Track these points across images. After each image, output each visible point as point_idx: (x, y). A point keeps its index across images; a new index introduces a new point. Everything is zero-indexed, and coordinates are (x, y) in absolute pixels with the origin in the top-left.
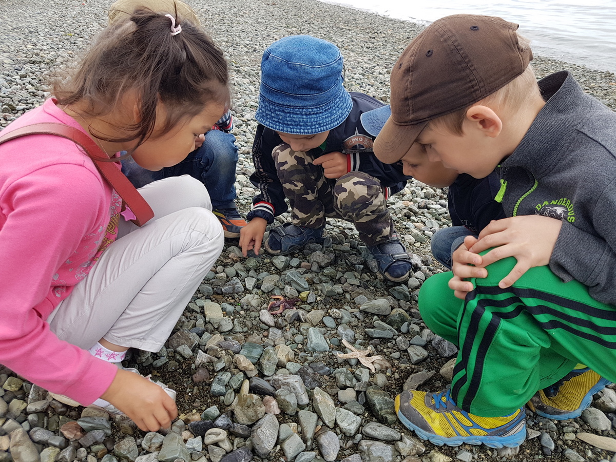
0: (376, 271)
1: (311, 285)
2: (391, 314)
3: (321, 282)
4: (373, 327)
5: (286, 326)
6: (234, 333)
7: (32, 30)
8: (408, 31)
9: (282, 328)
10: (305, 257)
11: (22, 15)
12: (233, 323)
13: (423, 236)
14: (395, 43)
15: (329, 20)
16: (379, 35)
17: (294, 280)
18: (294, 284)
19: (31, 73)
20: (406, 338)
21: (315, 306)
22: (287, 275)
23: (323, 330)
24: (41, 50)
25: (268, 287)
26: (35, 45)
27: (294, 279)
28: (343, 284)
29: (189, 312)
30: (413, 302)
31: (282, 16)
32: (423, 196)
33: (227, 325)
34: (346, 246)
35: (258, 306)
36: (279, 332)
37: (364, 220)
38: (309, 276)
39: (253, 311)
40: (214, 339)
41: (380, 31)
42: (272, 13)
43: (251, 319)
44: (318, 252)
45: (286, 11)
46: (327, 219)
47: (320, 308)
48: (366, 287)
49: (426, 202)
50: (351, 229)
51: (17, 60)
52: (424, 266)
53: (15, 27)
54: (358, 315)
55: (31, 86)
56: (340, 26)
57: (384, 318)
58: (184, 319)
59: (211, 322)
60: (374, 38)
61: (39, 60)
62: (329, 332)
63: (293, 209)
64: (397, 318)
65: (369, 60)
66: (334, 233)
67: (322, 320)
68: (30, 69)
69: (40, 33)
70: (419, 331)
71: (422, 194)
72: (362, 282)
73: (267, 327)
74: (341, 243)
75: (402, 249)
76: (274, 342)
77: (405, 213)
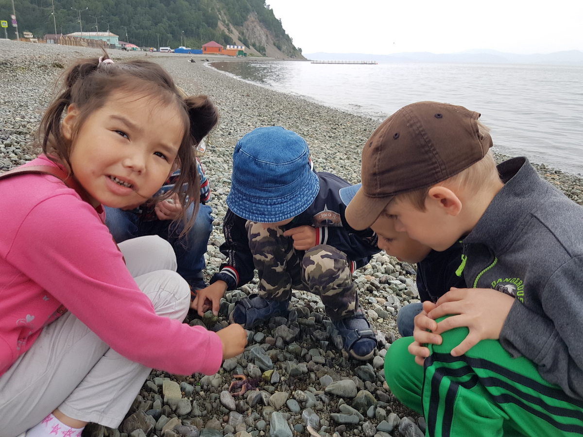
0: (341, 347)
1: (275, 363)
2: (357, 396)
3: (285, 359)
4: (339, 411)
5: (247, 410)
6: (192, 417)
7: (22, 104)
8: (365, 124)
9: (244, 412)
10: (269, 332)
11: (15, 91)
12: (192, 405)
13: (386, 312)
14: (354, 134)
15: (296, 112)
16: (340, 126)
17: (257, 357)
18: (258, 362)
19: (16, 142)
20: (373, 424)
21: (279, 387)
22: (250, 352)
23: (287, 414)
24: (28, 122)
25: (230, 365)
26: (23, 117)
27: (258, 355)
28: (308, 363)
29: (146, 391)
30: (379, 383)
31: (255, 106)
32: (383, 271)
33: (185, 407)
34: (311, 320)
35: (219, 387)
36: (240, 417)
37: (330, 293)
38: (273, 352)
39: (213, 392)
40: (171, 424)
41: (341, 123)
42: (246, 103)
43: (211, 400)
44: (283, 326)
45: (258, 102)
46: (293, 291)
47: (284, 389)
48: (331, 366)
49: (387, 277)
50: (316, 302)
51: (4, 130)
52: (388, 344)
53: (6, 100)
54: (323, 397)
55: (14, 155)
56: (306, 118)
57: (350, 400)
58: (141, 399)
59: (170, 402)
60: (335, 129)
61: (25, 130)
62: (293, 417)
63: (260, 280)
64: (363, 401)
65: (331, 147)
66: (299, 306)
67: (286, 403)
68: (16, 139)
69: (29, 107)
70: (385, 415)
71: (382, 269)
72: (327, 360)
73: (227, 411)
74: (306, 317)
75: (367, 324)
76: (235, 428)
77: (368, 288)
